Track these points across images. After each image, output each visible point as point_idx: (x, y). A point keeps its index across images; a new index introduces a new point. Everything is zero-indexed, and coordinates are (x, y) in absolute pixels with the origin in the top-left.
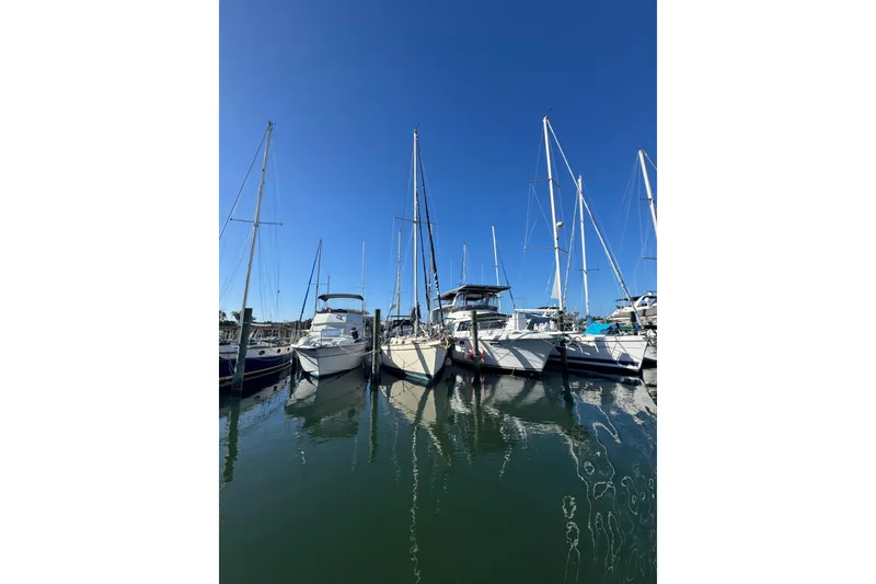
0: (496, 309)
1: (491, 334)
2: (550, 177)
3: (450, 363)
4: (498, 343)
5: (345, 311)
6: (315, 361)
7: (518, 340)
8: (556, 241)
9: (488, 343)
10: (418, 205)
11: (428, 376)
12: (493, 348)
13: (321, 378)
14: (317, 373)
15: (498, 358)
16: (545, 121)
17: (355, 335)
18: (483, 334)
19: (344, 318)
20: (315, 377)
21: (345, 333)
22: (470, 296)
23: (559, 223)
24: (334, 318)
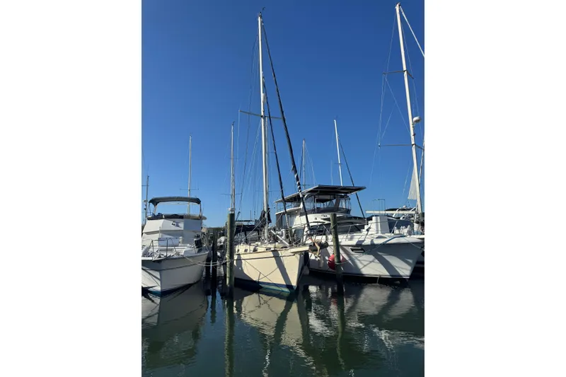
0: (348, 211)
1: (351, 239)
2: (405, 68)
3: (308, 272)
4: (361, 248)
5: (181, 217)
6: (157, 274)
7: (384, 245)
8: (413, 137)
9: (349, 249)
10: (266, 97)
11: (289, 286)
12: (355, 255)
13: (163, 294)
14: (158, 289)
15: (360, 266)
16: (397, 8)
17: (199, 244)
18: (344, 239)
19: (182, 225)
20: (155, 293)
21: (184, 242)
22: (322, 197)
23: (415, 119)
24: (169, 225)
